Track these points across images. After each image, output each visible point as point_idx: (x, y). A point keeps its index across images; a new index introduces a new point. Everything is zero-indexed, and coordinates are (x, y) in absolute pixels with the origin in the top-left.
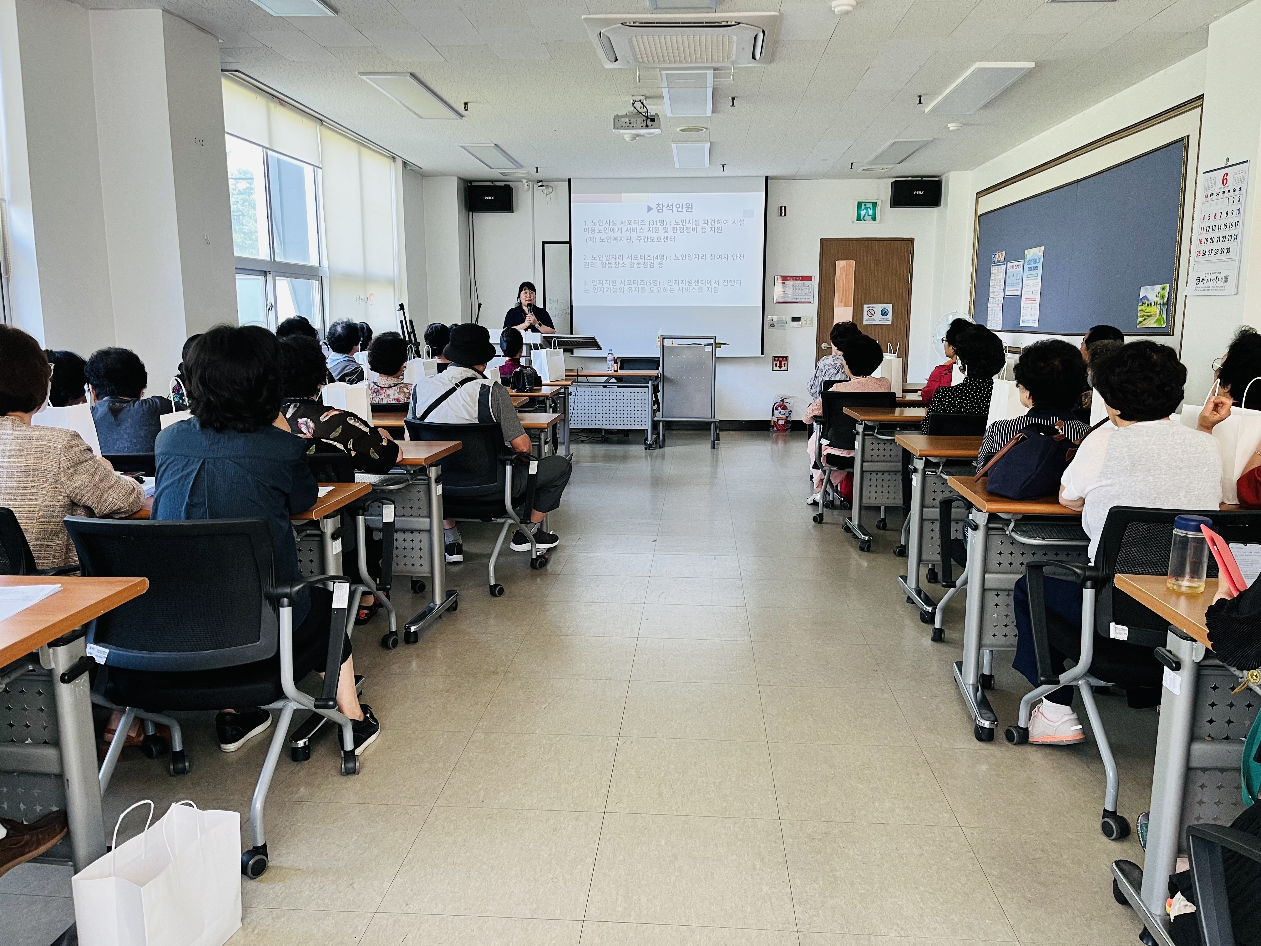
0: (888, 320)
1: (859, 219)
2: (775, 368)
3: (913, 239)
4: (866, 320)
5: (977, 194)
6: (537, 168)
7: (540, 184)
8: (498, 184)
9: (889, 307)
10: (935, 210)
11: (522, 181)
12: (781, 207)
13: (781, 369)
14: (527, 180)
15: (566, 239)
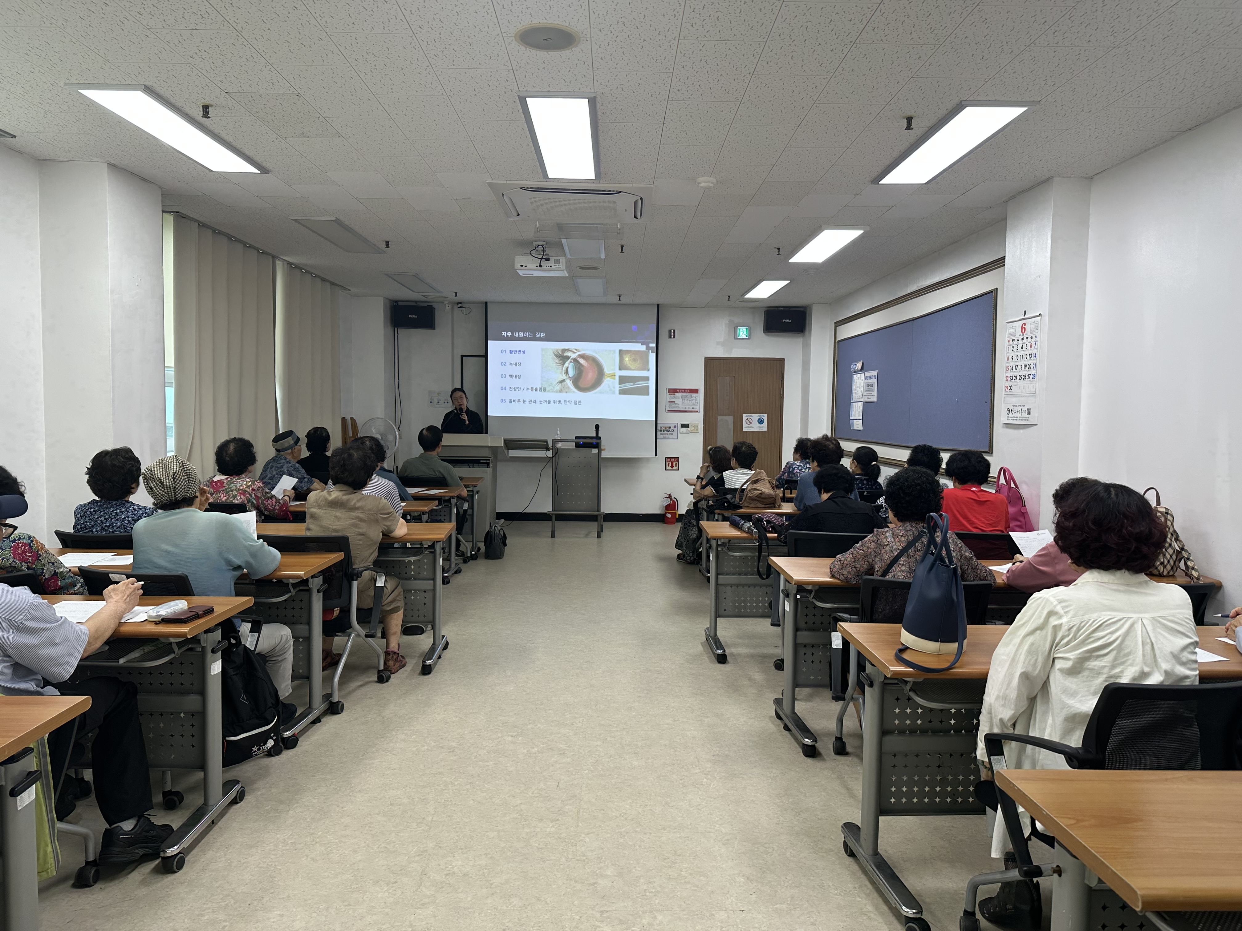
0: (764, 427)
2: (668, 468)
3: (784, 359)
4: (746, 427)
5: (837, 323)
6: (456, 293)
7: (460, 305)
8: (422, 304)
9: (765, 417)
10: (801, 334)
11: (443, 303)
12: (670, 331)
13: (674, 468)
14: (447, 302)
15: (483, 353)
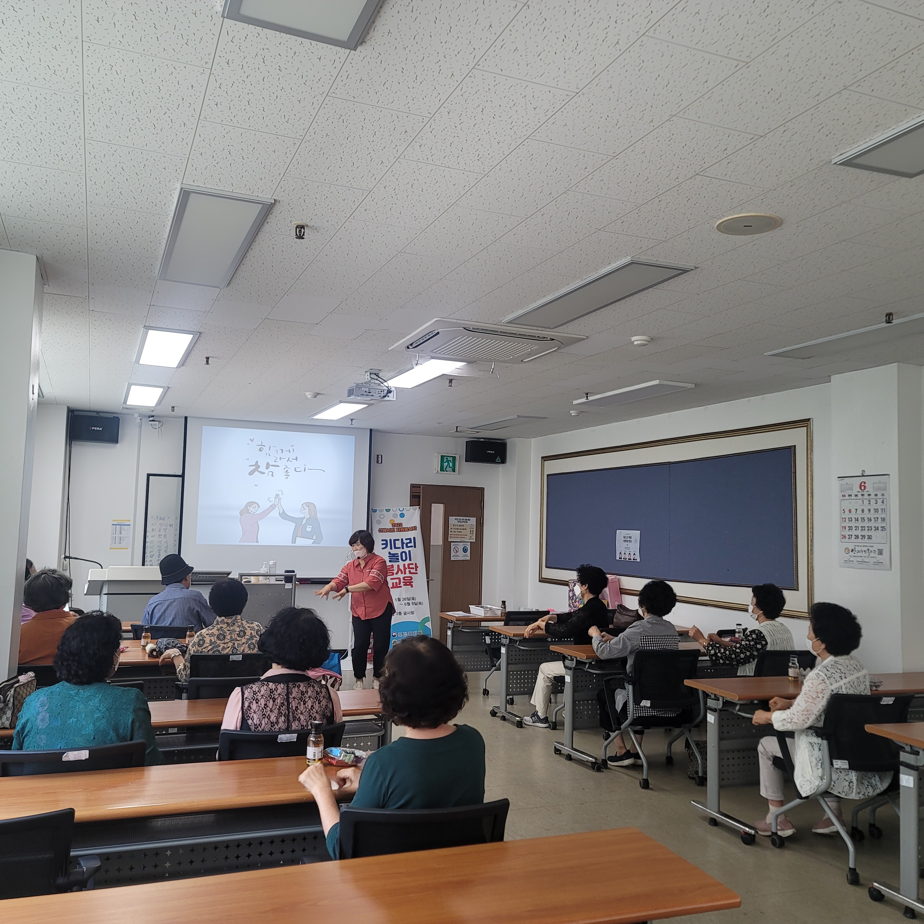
0: (468, 556)
1: (442, 469)
3: (484, 488)
4: (454, 556)
5: (542, 458)
7: (151, 419)
11: (133, 415)
12: (378, 456)
14: (138, 415)
15: (179, 473)
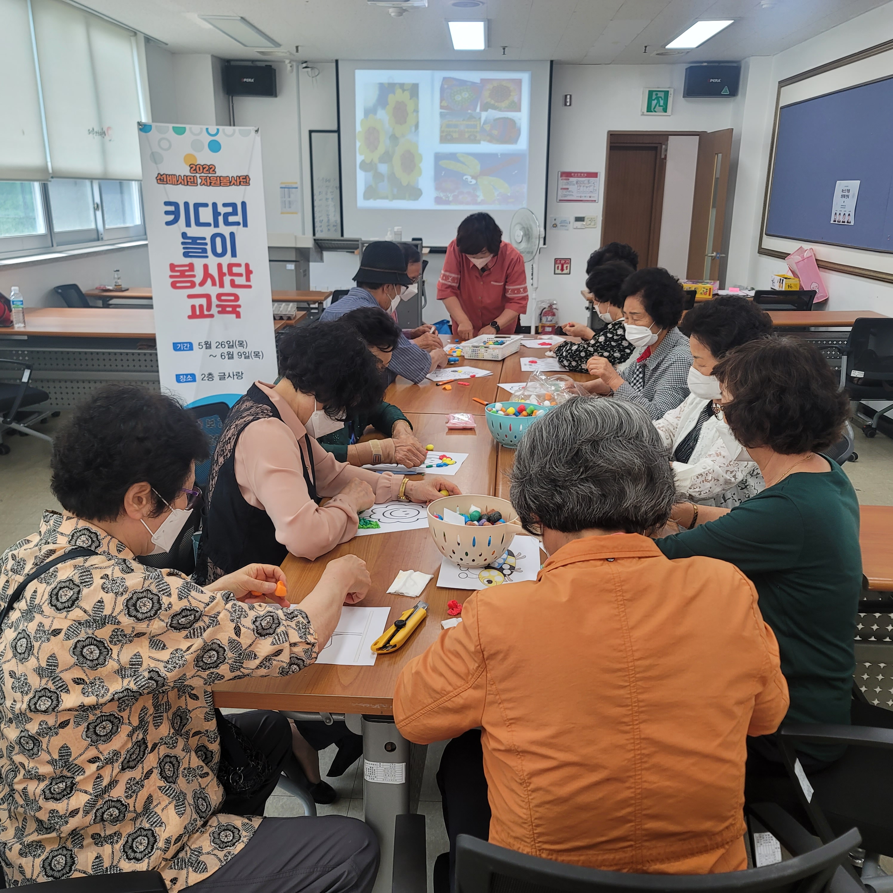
1: (649, 110)
2: (557, 271)
5: (779, 83)
6: (298, 48)
7: (304, 65)
8: (259, 64)
10: (731, 99)
11: (284, 62)
12: (566, 96)
13: (564, 272)
14: (289, 61)
15: (335, 128)
